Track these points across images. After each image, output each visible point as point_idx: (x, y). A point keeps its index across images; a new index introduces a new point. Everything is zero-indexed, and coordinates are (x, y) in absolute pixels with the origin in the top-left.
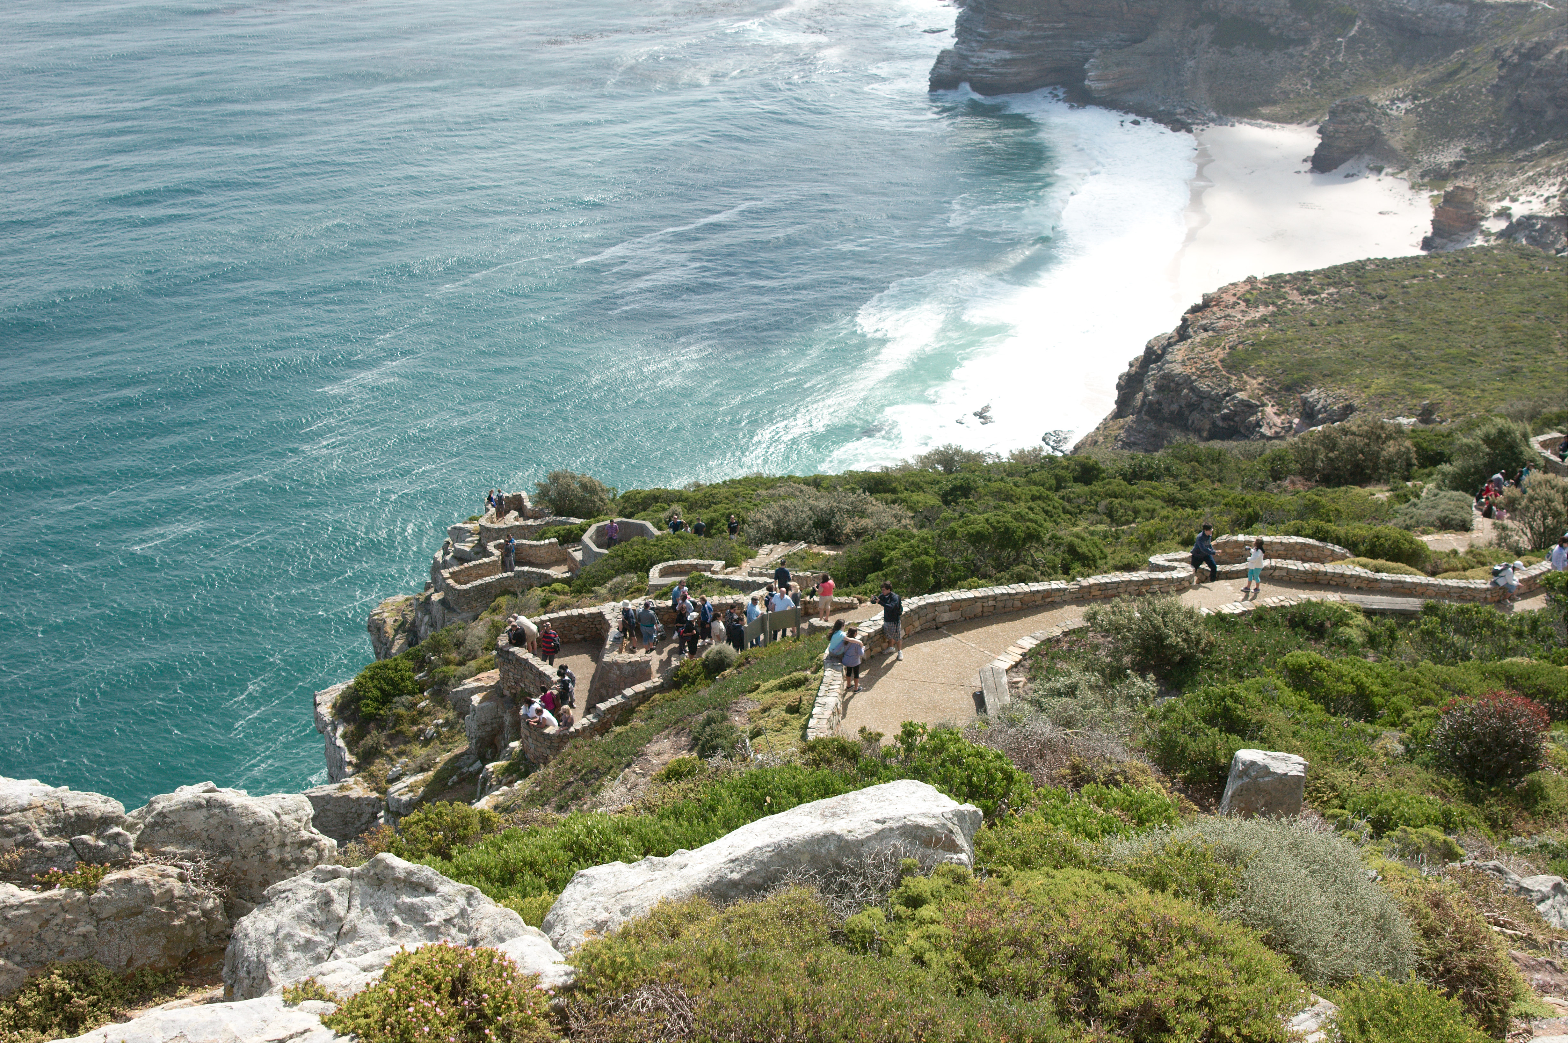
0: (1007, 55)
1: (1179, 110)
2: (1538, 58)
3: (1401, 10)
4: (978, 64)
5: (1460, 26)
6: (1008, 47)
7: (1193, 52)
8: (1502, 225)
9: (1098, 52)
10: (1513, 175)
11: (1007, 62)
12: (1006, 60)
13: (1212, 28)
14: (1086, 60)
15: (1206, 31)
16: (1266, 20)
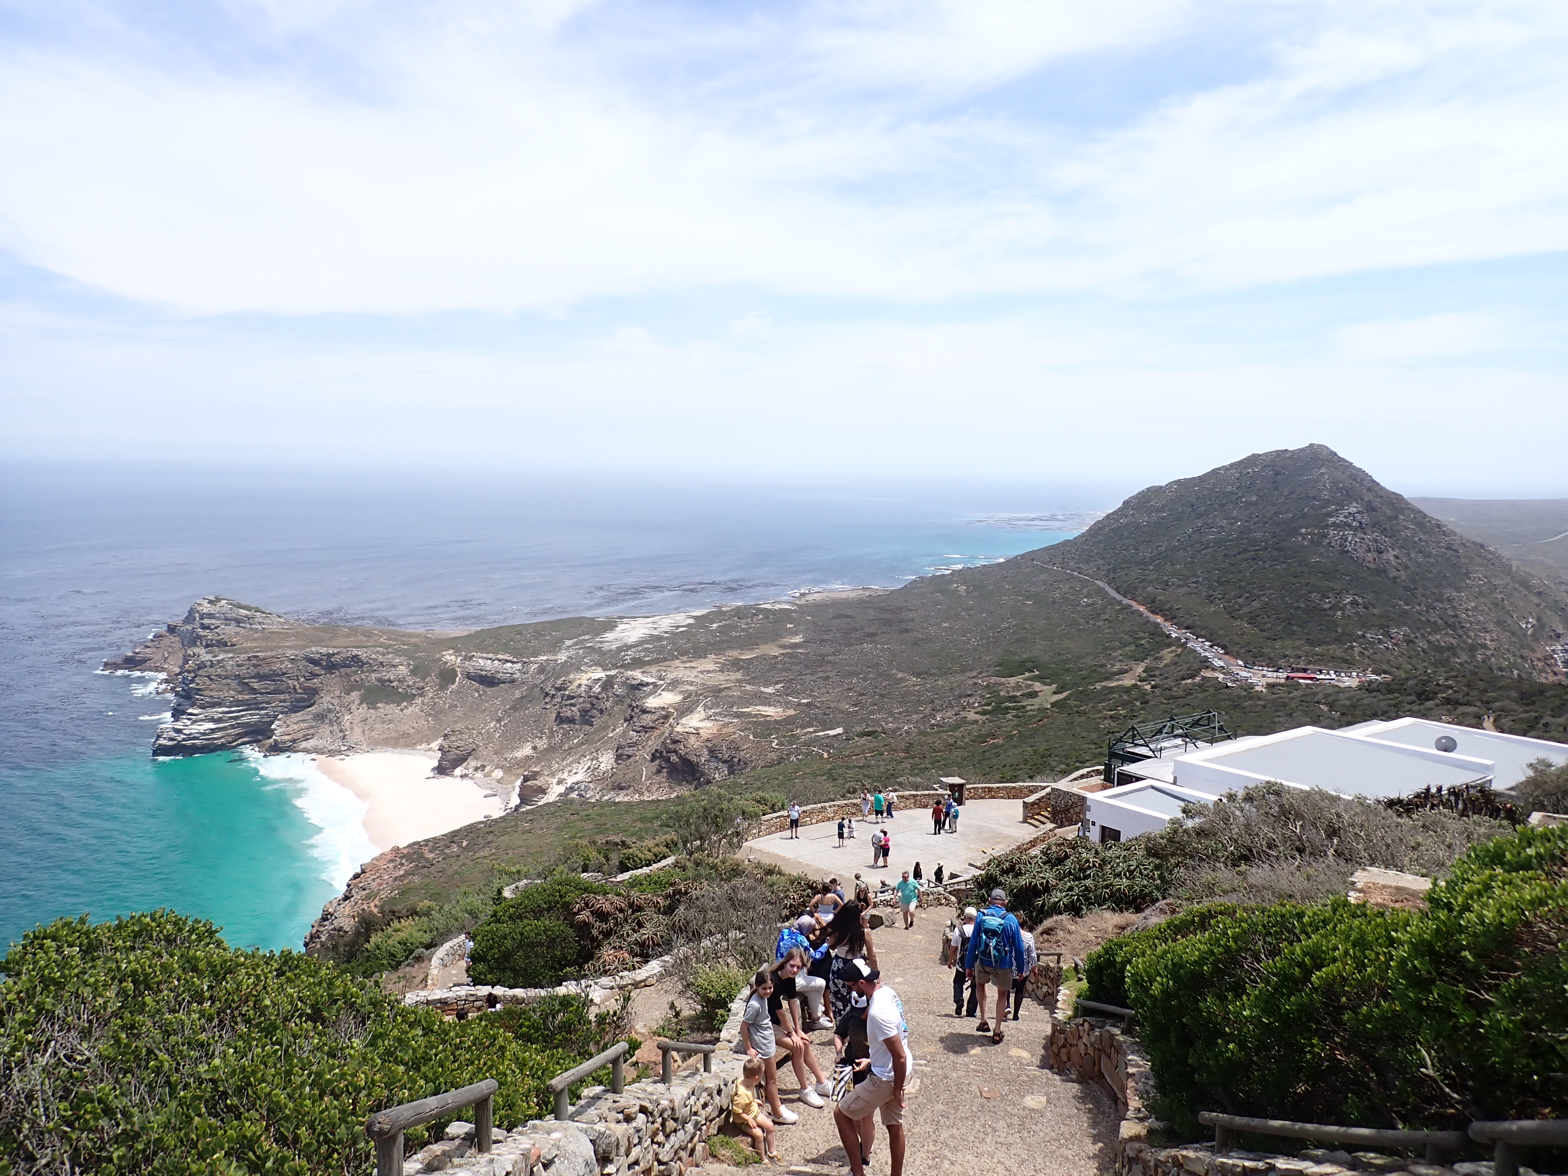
0: (212, 726)
1: (343, 748)
2: (565, 689)
3: (482, 670)
4: (191, 734)
5: (518, 675)
6: (212, 720)
7: (350, 709)
8: (561, 789)
9: (280, 716)
10: (563, 760)
11: (213, 731)
12: (212, 729)
13: (359, 693)
14: (272, 722)
15: (355, 695)
16: (395, 684)
